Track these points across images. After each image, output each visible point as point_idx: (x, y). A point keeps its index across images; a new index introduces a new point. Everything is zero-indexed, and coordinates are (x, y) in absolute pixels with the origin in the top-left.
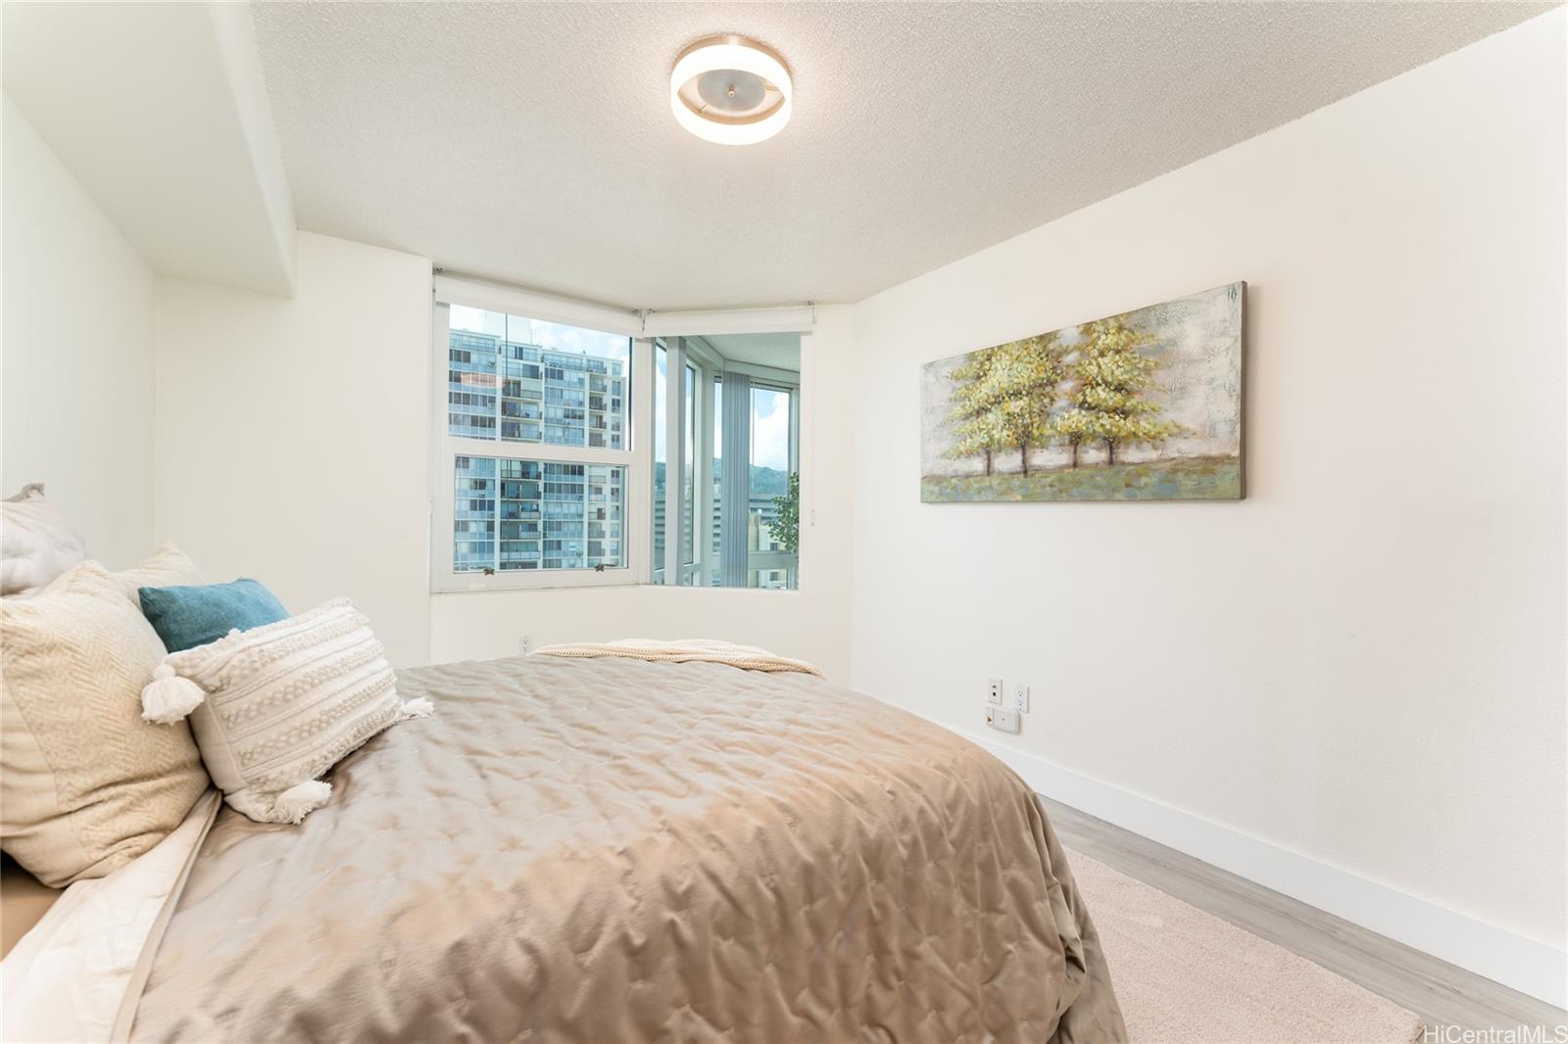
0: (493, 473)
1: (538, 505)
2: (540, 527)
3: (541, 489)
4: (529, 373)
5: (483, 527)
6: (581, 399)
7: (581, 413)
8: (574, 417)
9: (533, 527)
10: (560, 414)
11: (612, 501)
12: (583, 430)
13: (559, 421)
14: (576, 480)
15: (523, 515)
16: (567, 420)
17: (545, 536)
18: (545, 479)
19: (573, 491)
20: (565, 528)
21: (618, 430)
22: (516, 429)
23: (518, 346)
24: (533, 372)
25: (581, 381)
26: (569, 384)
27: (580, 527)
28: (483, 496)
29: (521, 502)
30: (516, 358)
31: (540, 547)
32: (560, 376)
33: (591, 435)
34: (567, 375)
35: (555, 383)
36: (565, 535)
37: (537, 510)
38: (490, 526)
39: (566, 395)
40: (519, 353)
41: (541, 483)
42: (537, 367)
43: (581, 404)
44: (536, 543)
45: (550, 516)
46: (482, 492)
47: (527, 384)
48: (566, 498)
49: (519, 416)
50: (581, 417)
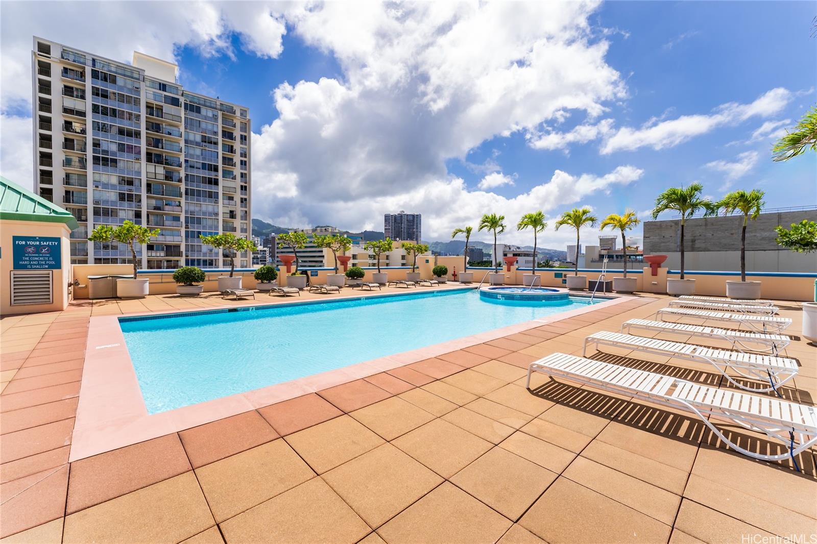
0: (139, 173)
1: (180, 202)
2: (183, 219)
3: (183, 190)
4: (170, 101)
5: (131, 214)
6: (215, 130)
7: (215, 141)
8: (211, 143)
9: (177, 219)
10: (198, 139)
11: (242, 207)
12: (218, 153)
13: (197, 144)
14: (213, 189)
15: (167, 208)
16: (204, 144)
17: (187, 227)
18: (186, 185)
19: (210, 196)
20: (204, 222)
21: (246, 157)
22: (159, 142)
23: (162, 82)
24: (175, 102)
25: (215, 118)
26: (206, 118)
27: (216, 223)
28: (130, 190)
29: (166, 199)
30: (160, 89)
31: (183, 234)
32: (198, 110)
33: (224, 158)
34: (204, 111)
35: (193, 116)
36: (204, 227)
37: (179, 206)
38: (138, 215)
39: (203, 125)
40: (163, 87)
41: (183, 187)
42: (178, 99)
43: (216, 133)
44: (179, 231)
45: (192, 213)
46: (130, 187)
47: (168, 108)
48: (204, 201)
49: (163, 133)
50: (216, 143)
